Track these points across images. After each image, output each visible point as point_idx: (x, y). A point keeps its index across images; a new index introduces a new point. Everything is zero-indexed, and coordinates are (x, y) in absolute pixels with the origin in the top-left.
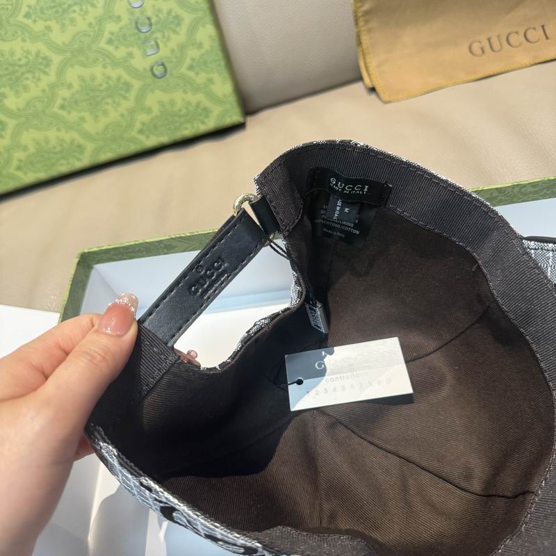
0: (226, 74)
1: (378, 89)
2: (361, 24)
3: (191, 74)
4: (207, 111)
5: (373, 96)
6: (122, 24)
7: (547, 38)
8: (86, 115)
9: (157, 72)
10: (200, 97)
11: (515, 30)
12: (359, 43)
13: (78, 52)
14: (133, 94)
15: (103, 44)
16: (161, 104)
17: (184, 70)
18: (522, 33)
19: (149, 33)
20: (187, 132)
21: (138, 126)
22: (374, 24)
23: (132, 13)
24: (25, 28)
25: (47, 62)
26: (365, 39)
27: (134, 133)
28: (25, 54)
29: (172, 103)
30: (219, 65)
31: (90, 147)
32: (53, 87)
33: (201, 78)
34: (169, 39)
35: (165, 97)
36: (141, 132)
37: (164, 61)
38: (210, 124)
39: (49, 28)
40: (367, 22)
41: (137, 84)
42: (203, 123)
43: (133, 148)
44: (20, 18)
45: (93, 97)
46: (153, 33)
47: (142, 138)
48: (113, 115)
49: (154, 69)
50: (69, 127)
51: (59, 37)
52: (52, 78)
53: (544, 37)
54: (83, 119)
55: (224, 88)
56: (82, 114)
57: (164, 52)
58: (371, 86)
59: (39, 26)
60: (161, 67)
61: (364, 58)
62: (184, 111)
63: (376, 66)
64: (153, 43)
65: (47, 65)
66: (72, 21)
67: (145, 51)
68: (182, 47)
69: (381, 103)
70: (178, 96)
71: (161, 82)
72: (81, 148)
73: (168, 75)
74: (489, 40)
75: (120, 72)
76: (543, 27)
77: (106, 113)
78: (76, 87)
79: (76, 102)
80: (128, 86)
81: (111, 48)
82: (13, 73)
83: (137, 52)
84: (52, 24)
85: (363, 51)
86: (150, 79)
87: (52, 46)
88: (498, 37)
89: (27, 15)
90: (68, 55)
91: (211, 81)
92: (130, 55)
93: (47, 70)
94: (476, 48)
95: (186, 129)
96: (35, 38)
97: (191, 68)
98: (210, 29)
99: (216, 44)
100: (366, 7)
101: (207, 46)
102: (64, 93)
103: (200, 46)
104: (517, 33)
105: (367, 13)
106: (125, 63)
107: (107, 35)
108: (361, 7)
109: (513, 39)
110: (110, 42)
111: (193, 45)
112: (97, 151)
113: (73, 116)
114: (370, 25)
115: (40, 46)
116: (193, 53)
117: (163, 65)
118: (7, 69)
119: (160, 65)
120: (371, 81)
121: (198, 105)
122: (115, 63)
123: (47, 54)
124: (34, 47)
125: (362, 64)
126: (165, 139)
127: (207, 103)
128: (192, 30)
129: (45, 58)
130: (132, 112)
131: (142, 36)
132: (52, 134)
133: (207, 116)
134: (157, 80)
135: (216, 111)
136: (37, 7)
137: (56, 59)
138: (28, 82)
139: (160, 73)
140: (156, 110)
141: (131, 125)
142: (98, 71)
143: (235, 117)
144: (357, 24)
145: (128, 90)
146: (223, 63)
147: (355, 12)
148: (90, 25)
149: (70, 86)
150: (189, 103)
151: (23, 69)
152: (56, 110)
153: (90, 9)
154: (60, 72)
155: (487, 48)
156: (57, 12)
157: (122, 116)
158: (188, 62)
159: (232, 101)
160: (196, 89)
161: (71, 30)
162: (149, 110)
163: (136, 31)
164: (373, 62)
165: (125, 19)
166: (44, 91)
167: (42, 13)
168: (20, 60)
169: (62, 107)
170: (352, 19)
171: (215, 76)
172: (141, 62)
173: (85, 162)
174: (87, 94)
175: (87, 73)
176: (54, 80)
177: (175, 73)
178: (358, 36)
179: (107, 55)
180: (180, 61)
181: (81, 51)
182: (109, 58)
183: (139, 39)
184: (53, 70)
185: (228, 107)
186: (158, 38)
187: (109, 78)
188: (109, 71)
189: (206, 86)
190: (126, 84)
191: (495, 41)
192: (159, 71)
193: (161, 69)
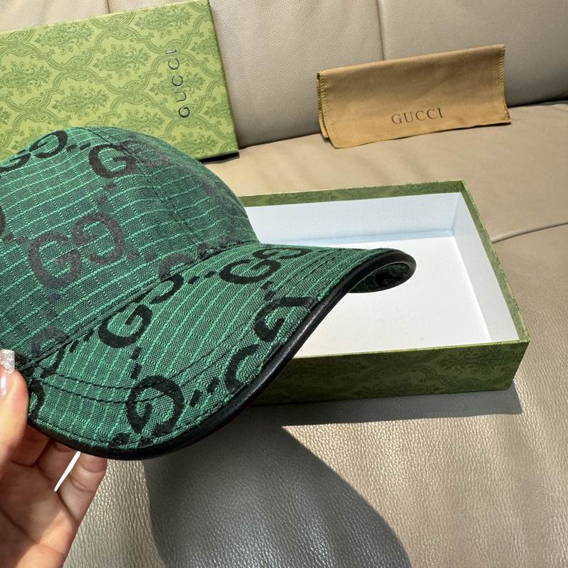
1: (331, 139)
2: (322, 96)
3: (207, 117)
4: (214, 143)
5: (328, 144)
6: (162, 79)
7: (441, 117)
9: (183, 114)
11: (422, 109)
12: (320, 108)
13: (129, 94)
14: (164, 126)
15: (147, 91)
16: (183, 135)
17: (201, 114)
18: (426, 112)
19: (181, 86)
22: (331, 97)
23: (170, 73)
24: (92, 74)
25: (105, 98)
26: (324, 106)
28: (90, 91)
29: (191, 135)
30: (226, 113)
32: (107, 115)
33: (213, 121)
34: (193, 92)
35: (186, 131)
37: (188, 106)
38: (216, 152)
39: (110, 76)
40: (326, 95)
41: (168, 120)
42: (211, 150)
44: (91, 67)
46: (183, 87)
49: (181, 111)
51: (116, 82)
52: (106, 109)
55: (228, 129)
57: (189, 101)
58: (327, 137)
59: (103, 74)
61: (323, 118)
62: (198, 141)
63: (330, 124)
64: (182, 93)
65: (105, 100)
66: (127, 73)
67: (176, 98)
68: (203, 99)
69: (333, 148)
70: (196, 131)
71: (184, 120)
73: (190, 115)
74: (405, 114)
75: (157, 110)
76: (439, 109)
78: (124, 117)
80: (161, 121)
81: (152, 94)
82: (79, 103)
83: (171, 99)
84: (113, 73)
85: (322, 113)
86: (177, 118)
87: (110, 87)
88: (411, 113)
89: (96, 66)
90: (122, 95)
91: (219, 123)
92: (166, 100)
93: (104, 103)
94: (396, 119)
95: (198, 153)
96: (99, 81)
97: (206, 113)
98: (223, 89)
100: (326, 86)
101: (219, 100)
104: (423, 111)
105: (326, 90)
106: (161, 105)
107: (151, 85)
108: (323, 85)
110: (152, 90)
111: (210, 98)
114: (328, 97)
115: (102, 87)
116: (209, 104)
117: (187, 108)
118: (75, 100)
119: (185, 109)
120: (327, 134)
121: (209, 138)
122: (154, 105)
123: (106, 93)
124: (97, 87)
125: (321, 121)
128: (210, 89)
129: (104, 95)
131: (176, 88)
133: (214, 146)
134: (182, 118)
135: (221, 143)
136: (104, 61)
137: (112, 97)
138: (89, 110)
139: (185, 115)
140: (179, 139)
142: (141, 108)
143: (233, 148)
144: (319, 95)
145: (161, 124)
147: (319, 89)
148: (140, 77)
149: (119, 116)
150: (203, 136)
151: (87, 101)
153: (141, 66)
154: (114, 106)
155: (403, 120)
156: (117, 65)
158: (205, 109)
159: (233, 136)
160: (209, 128)
161: (125, 79)
162: (174, 138)
163: (172, 84)
164: (328, 124)
165: (165, 77)
166: (99, 117)
167: (107, 65)
168: (86, 94)
171: (223, 120)
172: (173, 106)
174: (131, 123)
175: (133, 108)
176: (108, 110)
177: (195, 115)
178: (320, 103)
179: (149, 98)
180: (200, 108)
181: (131, 93)
182: (150, 100)
183: (173, 90)
184: (108, 104)
185: (230, 141)
186: (186, 91)
187: (149, 114)
188: (149, 109)
189: (215, 126)
190: (160, 119)
191: (408, 115)
192: (184, 112)
193: (186, 111)
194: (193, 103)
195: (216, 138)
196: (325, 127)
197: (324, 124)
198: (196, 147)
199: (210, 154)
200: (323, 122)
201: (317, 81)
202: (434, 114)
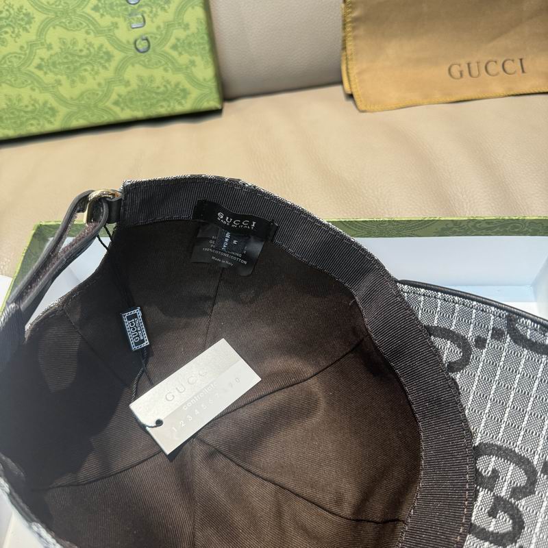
0: (209, 59)
1: (355, 96)
2: (348, 29)
3: (175, 54)
4: (185, 93)
5: (350, 103)
7: (523, 72)
8: (63, 78)
9: (140, 47)
10: (180, 77)
11: (495, 59)
12: (344, 48)
13: (62, 14)
14: (113, 65)
15: (88, 9)
16: (141, 79)
17: (167, 48)
18: (500, 63)
19: (137, 5)
20: (163, 110)
21: (114, 97)
22: (361, 31)
25: (29, 19)
26: (350, 46)
27: (109, 104)
28: (6, 7)
29: (152, 79)
30: (204, 48)
31: (63, 111)
32: (32, 45)
33: (184, 59)
34: (156, 15)
35: (145, 73)
36: (116, 103)
37: (148, 36)
38: (187, 106)
40: (354, 28)
41: (118, 56)
42: (180, 103)
43: (106, 118)
45: (72, 62)
46: (140, 6)
47: (117, 109)
48: (91, 83)
49: (137, 43)
50: (44, 88)
52: (32, 36)
53: (521, 71)
54: (59, 82)
55: (205, 72)
56: (59, 77)
57: (150, 28)
58: (350, 92)
60: (146, 41)
61: (347, 64)
62: (162, 89)
63: (357, 73)
64: (140, 16)
65: (29, 22)
67: (130, 23)
68: (169, 25)
69: (357, 111)
70: (159, 73)
71: (142, 57)
72: (53, 111)
73: (150, 50)
74: (469, 64)
75: (102, 40)
76: (521, 60)
77: (83, 79)
78: (56, 48)
79: (54, 64)
80: (109, 57)
81: (96, 15)
83: (123, 24)
85: (346, 55)
86: (132, 53)
88: (478, 63)
91: (193, 63)
92: (115, 25)
93: (28, 27)
94: (455, 71)
95: (162, 106)
97: (174, 47)
98: (199, 12)
99: (203, 27)
100: (355, 14)
101: (194, 27)
102: (43, 53)
103: (187, 27)
104: (496, 62)
105: (356, 20)
106: (109, 32)
107: (93, 2)
108: (351, 12)
109: (492, 67)
110: (96, 8)
111: (179, 24)
112: (69, 116)
113: (49, 78)
114: (356, 32)
116: (179, 33)
117: (147, 39)
119: (143, 40)
120: (351, 88)
121: (177, 85)
122: (99, 32)
123: (29, 11)
125: (344, 68)
126: (140, 114)
127: (187, 85)
128: (180, 10)
129: (27, 15)
130: (109, 82)
131: (130, 8)
132: (25, 93)
133: (184, 97)
134: (139, 54)
135: (195, 93)
137: (39, 17)
138: (7, 36)
139: (143, 47)
140: (134, 84)
141: (107, 95)
142: (80, 36)
143: (212, 102)
144: (344, 28)
145: (108, 60)
146: (207, 47)
147: (344, 17)
149: (49, 47)
150: (168, 82)
151: (3, 22)
152: (32, 68)
154: (42, 32)
155: (466, 73)
157: (99, 84)
158: (172, 41)
159: (212, 84)
160: (178, 69)
162: (127, 83)
163: (124, 2)
164: (353, 72)
166: (22, 47)
169: (39, 67)
170: (340, 23)
171: (198, 59)
172: (125, 34)
173: (56, 125)
174: (66, 58)
175: (68, 36)
176: (34, 38)
177: (158, 50)
178: (344, 41)
179: (92, 22)
180: (165, 39)
181: (65, 13)
182: (93, 25)
183: (126, 10)
184: (34, 28)
185: (207, 91)
186: (144, 12)
187: (91, 44)
188: (91, 38)
189: (187, 68)
190: (107, 53)
191: (474, 66)
192: (142, 45)
193: (145, 44)
194: (155, 31)
195: (187, 86)
196: (348, 76)
197: (348, 73)
198: (160, 97)
199: (179, 109)
200: (347, 69)
201: (343, 5)
202: (512, 66)
